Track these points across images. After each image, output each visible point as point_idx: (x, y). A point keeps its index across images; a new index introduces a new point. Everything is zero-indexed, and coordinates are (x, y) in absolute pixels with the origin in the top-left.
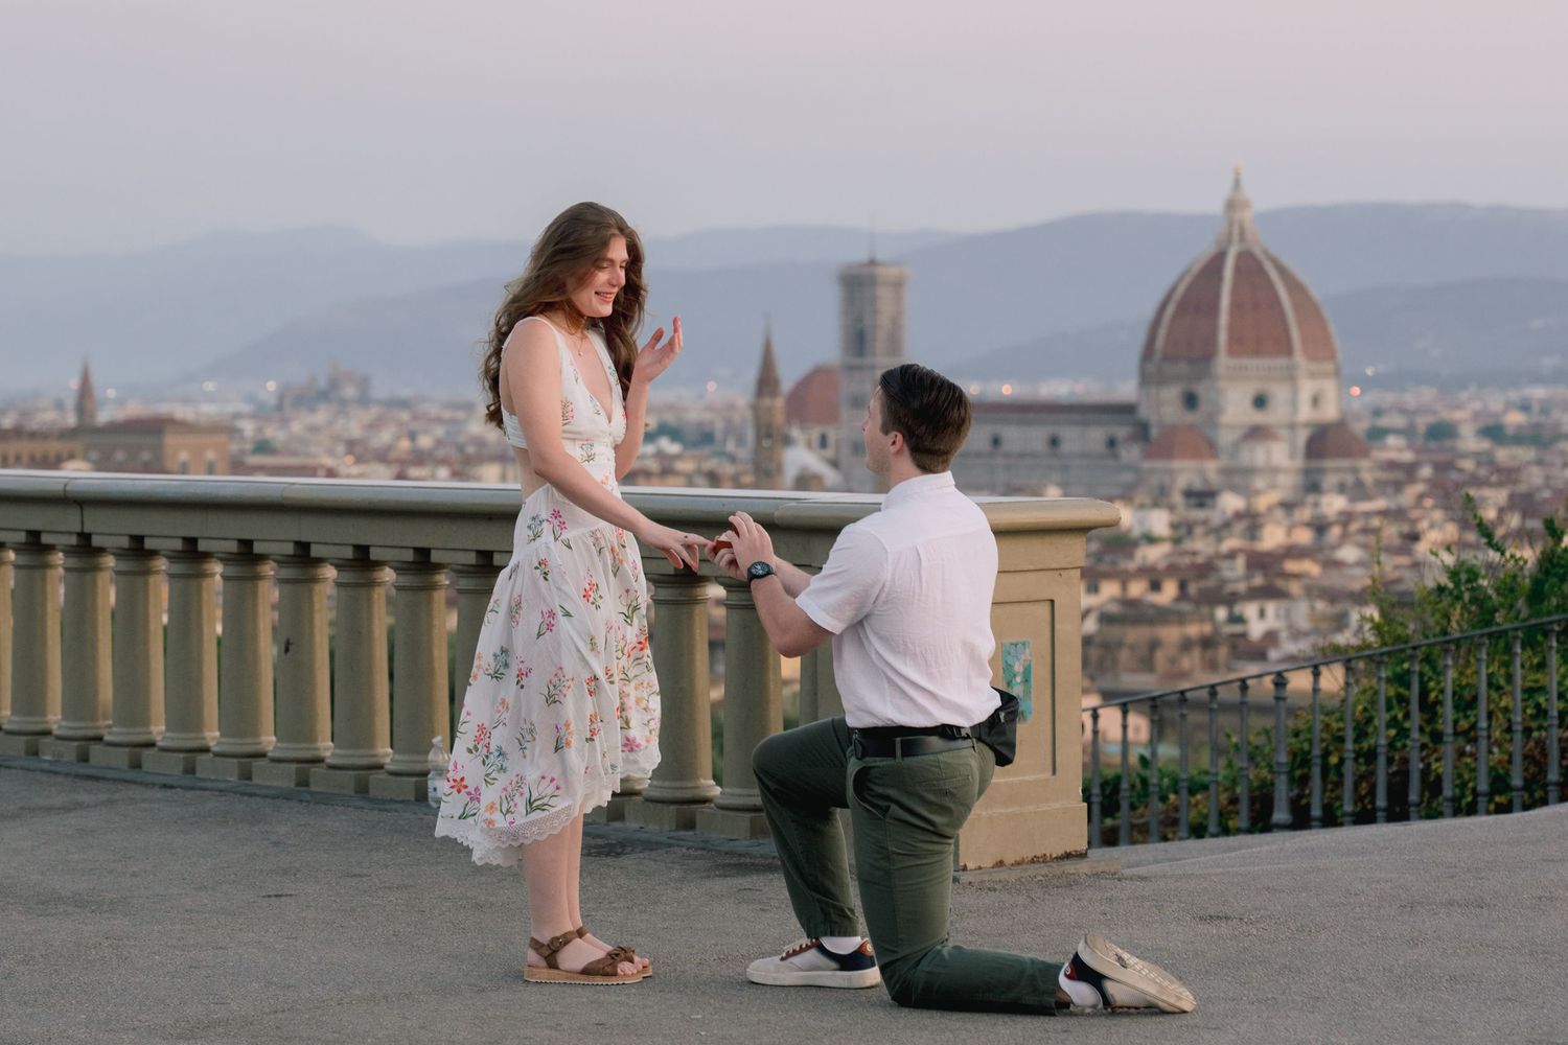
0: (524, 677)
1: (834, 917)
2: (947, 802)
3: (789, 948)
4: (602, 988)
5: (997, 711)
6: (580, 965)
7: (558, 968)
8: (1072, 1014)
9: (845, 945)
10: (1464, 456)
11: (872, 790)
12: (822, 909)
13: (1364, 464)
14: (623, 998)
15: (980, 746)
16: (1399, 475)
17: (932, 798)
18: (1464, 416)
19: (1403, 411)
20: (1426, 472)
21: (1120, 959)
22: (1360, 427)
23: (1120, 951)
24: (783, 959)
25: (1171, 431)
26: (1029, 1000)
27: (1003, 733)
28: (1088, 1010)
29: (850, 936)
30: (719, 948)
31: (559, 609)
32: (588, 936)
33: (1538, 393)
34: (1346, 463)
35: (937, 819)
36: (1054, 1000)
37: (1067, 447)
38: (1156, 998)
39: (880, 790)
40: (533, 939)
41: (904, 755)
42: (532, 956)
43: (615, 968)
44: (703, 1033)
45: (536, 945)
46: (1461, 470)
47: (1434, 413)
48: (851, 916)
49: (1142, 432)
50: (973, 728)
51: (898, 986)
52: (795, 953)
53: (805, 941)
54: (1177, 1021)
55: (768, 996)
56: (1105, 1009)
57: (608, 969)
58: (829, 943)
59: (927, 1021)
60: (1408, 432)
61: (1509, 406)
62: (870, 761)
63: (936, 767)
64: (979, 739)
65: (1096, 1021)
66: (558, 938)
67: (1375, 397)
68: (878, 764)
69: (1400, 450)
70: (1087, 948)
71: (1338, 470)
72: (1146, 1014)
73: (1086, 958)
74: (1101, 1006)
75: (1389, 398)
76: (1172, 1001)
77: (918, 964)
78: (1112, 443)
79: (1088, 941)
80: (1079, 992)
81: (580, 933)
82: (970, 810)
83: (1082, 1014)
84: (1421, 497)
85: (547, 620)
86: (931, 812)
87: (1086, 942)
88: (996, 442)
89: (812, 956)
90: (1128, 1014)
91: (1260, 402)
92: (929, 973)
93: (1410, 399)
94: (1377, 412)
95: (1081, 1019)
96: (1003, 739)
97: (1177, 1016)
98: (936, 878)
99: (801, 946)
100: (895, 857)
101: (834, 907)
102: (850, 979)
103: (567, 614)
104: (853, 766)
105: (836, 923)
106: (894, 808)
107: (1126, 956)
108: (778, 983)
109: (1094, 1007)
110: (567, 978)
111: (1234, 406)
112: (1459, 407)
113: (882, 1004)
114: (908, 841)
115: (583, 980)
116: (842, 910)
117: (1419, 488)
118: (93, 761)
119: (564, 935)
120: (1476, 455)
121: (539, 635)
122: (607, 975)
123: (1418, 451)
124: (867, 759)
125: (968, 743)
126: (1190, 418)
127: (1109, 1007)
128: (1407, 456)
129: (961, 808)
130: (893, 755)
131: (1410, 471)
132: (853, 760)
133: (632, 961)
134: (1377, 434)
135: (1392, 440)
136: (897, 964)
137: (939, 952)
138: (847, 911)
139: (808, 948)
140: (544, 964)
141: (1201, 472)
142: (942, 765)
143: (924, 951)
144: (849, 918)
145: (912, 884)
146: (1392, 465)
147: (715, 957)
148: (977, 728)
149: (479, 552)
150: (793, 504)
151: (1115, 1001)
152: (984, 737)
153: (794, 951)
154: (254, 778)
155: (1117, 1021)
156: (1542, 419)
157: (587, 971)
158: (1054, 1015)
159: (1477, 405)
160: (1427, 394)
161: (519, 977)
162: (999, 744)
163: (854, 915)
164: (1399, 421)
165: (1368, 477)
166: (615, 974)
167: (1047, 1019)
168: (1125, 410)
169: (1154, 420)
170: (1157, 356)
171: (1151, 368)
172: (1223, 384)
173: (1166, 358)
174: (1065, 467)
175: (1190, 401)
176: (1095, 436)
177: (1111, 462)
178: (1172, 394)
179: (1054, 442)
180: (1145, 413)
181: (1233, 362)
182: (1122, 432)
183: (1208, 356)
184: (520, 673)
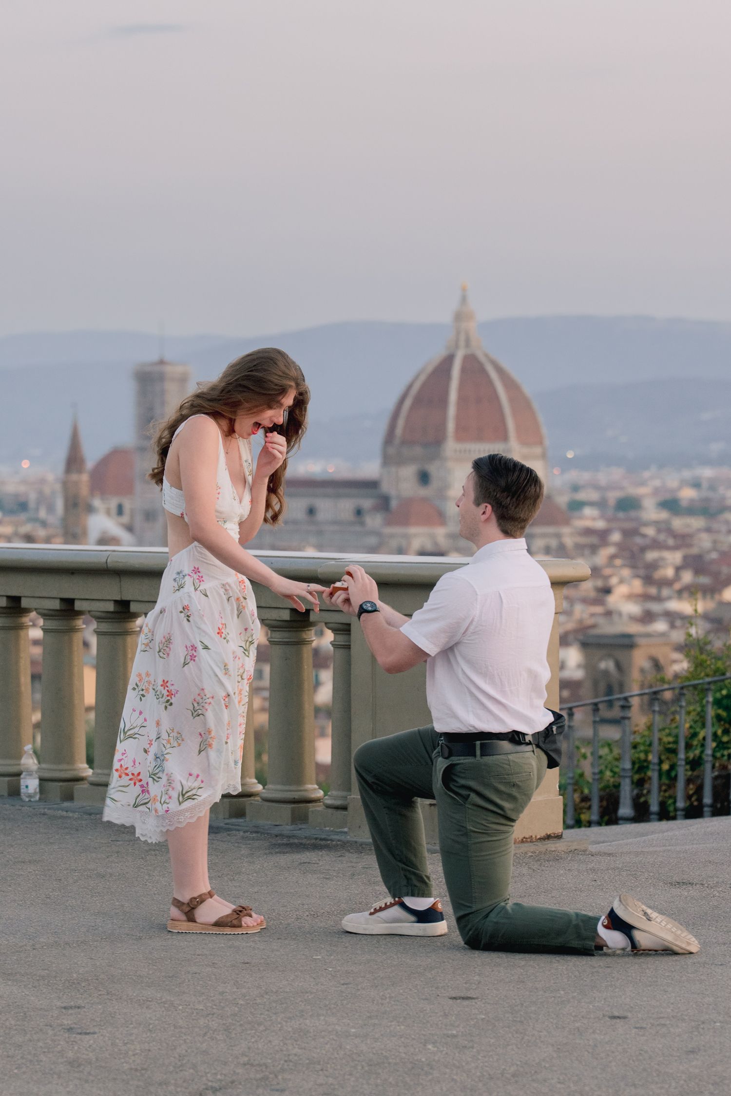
0: (173, 696)
1: (415, 882)
2: (514, 792)
3: (377, 905)
4: (231, 936)
5: (551, 724)
6: (213, 919)
7: (195, 922)
8: (606, 955)
9: (421, 904)
10: (646, 524)
11: (457, 782)
12: (405, 876)
13: (566, 530)
14: (251, 944)
15: (537, 750)
16: (594, 540)
17: (502, 788)
18: (646, 492)
19: (597, 488)
20: (616, 537)
21: (645, 914)
22: (562, 500)
23: (644, 908)
24: (371, 914)
25: (408, 502)
26: (575, 944)
27: (554, 742)
28: (618, 952)
29: (426, 897)
30: (306, 907)
31: (200, 643)
32: (215, 897)
33: (707, 472)
34: (550, 530)
35: (506, 805)
36: (594, 944)
37: (321, 516)
38: (673, 944)
39: (462, 782)
40: (175, 899)
41: (482, 755)
42: (175, 912)
43: (240, 921)
44: (330, 969)
45: (178, 903)
46: (644, 536)
47: (622, 489)
48: (427, 881)
49: (384, 504)
50: (533, 735)
51: (471, 933)
52: (381, 909)
53: (389, 900)
54: (690, 960)
55: (364, 942)
56: (632, 951)
57: (235, 922)
58: (409, 901)
59: (498, 960)
60: (600, 504)
61: (683, 484)
62: (455, 760)
63: (506, 764)
64: (538, 746)
65: (626, 959)
66: (195, 898)
67: (572, 475)
68: (462, 761)
69: (594, 519)
70: (622, 906)
71: (544, 536)
72: (663, 955)
73: (620, 913)
74: (629, 948)
75: (585, 476)
76: (684, 946)
77: (487, 916)
78: (359, 512)
79: (622, 900)
80: (613, 939)
81: (210, 895)
82: (530, 799)
83: (614, 954)
84: (613, 557)
85: (191, 653)
86: (502, 799)
87: (620, 901)
89: (396, 911)
90: (650, 955)
92: (497, 923)
93: (602, 478)
94: (575, 488)
95: (615, 959)
96: (554, 747)
97: (687, 956)
98: (503, 851)
99: (386, 904)
100: (472, 834)
101: (415, 874)
102: (425, 930)
103: (206, 648)
104: (441, 764)
105: (415, 886)
106: (473, 797)
107: (649, 911)
108: (367, 933)
109: (623, 949)
110: (203, 929)
111: (458, 483)
112: (642, 484)
113: (454, 947)
114: (483, 822)
115: (216, 930)
116: (422, 878)
117: (611, 550)
119: (200, 896)
120: (656, 523)
121: (185, 664)
122: (234, 926)
123: (609, 520)
124: (453, 758)
125: (529, 748)
126: (424, 493)
127: (635, 949)
128: (600, 524)
129: (523, 797)
130: (474, 755)
131: (603, 536)
132: (440, 759)
133: (251, 916)
134: (577, 506)
135: (588, 511)
136: (471, 916)
137: (504, 908)
138: (425, 878)
139: (392, 905)
140: (184, 918)
141: (433, 537)
142: (511, 764)
143: (492, 907)
144: (426, 883)
145: (484, 856)
146: (588, 532)
147: (307, 913)
148: (537, 735)
149: (62, 600)
150: (333, 562)
151: (641, 946)
152: (541, 744)
153: (380, 907)
155: (642, 959)
156: (710, 494)
157: (219, 924)
158: (593, 955)
159: (657, 482)
160: (617, 474)
161: (163, 928)
162: (550, 750)
163: (430, 881)
164: (591, 495)
165: (569, 541)
166: (240, 926)
167: (589, 958)
168: (370, 486)
169: (393, 493)
170: (397, 441)
171: (391, 451)
172: (450, 464)
173: (404, 442)
174: (320, 533)
175: (424, 478)
176: (345, 507)
177: (358, 528)
178: (409, 472)
179: (311, 511)
180: (386, 487)
181: (459, 446)
182: (367, 503)
183: (438, 441)
184: (170, 694)
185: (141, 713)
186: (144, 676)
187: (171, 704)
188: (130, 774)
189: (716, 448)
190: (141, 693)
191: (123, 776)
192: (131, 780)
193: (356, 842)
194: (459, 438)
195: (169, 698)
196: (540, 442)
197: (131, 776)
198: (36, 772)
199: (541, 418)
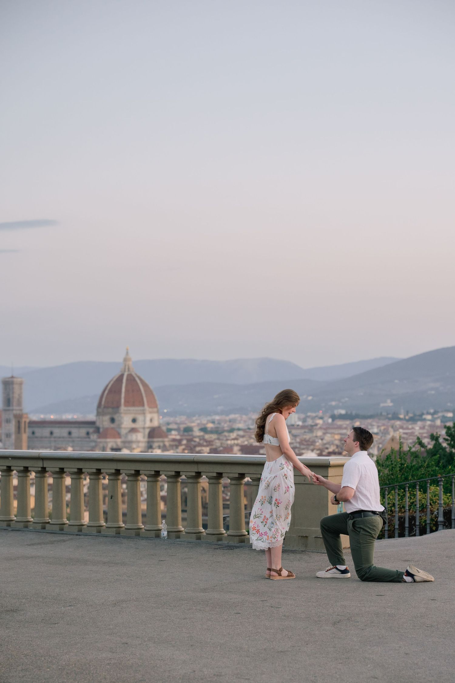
7: (281, 576)
9: (343, 568)
10: (195, 437)
11: (356, 526)
12: (337, 559)
13: (166, 440)
16: (176, 443)
17: (371, 527)
18: (195, 424)
19: (176, 423)
20: (185, 442)
21: (417, 571)
22: (164, 428)
24: (326, 571)
25: (106, 430)
26: (397, 579)
28: (410, 583)
33: (217, 418)
34: (160, 439)
35: (372, 532)
37: (74, 435)
38: (426, 579)
41: (364, 517)
46: (195, 441)
47: (186, 424)
49: (97, 430)
53: (332, 567)
58: (339, 567)
60: (178, 430)
61: (209, 422)
67: (167, 419)
68: (358, 520)
69: (176, 435)
70: (410, 568)
71: (158, 442)
73: (410, 571)
74: (414, 582)
75: (172, 419)
76: (429, 579)
78: (88, 433)
80: (408, 579)
84: (183, 449)
85: (287, 489)
88: (51, 433)
89: (334, 570)
91: (134, 421)
93: (178, 420)
94: (168, 424)
102: (344, 576)
105: (341, 562)
106: (362, 530)
107: (420, 570)
111: (126, 422)
112: (193, 422)
116: (342, 559)
117: (183, 446)
118: (47, 529)
120: (199, 437)
123: (181, 436)
124: (354, 519)
126: (112, 426)
128: (178, 437)
130: (361, 517)
131: (180, 442)
134: (170, 430)
135: (173, 432)
136: (361, 570)
138: (344, 559)
140: (278, 575)
141: (116, 442)
146: (174, 440)
151: (416, 581)
153: (329, 569)
154: (101, 532)
156: (218, 426)
159: (199, 422)
160: (183, 418)
164: (174, 426)
165: (167, 443)
168: (92, 423)
169: (101, 426)
170: (102, 407)
171: (100, 410)
172: (122, 415)
173: (105, 407)
174: (73, 441)
175: (113, 420)
176: (83, 431)
177: (88, 440)
178: (107, 418)
179: (70, 433)
180: (98, 424)
181: (126, 408)
182: (91, 430)
183: (118, 406)
184: (278, 503)
185: (261, 510)
186: (264, 497)
187: (278, 506)
188: (256, 530)
189: (220, 408)
190: (262, 503)
191: (254, 530)
192: (256, 532)
193: (289, 550)
194: (125, 406)
195: (278, 504)
196: (156, 407)
197: (256, 531)
198: (166, 529)
199: (156, 398)
